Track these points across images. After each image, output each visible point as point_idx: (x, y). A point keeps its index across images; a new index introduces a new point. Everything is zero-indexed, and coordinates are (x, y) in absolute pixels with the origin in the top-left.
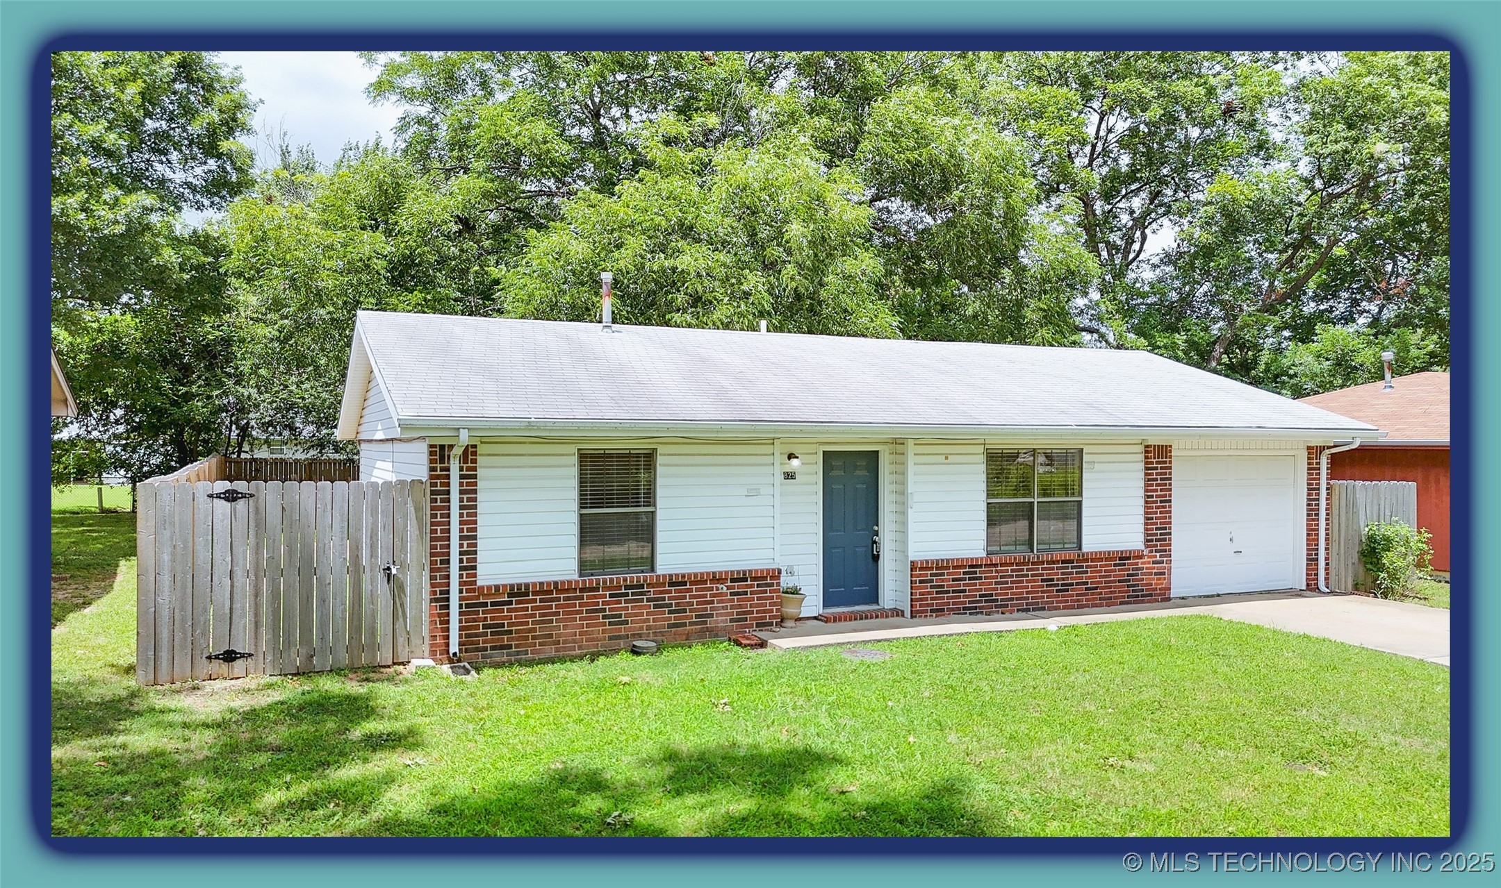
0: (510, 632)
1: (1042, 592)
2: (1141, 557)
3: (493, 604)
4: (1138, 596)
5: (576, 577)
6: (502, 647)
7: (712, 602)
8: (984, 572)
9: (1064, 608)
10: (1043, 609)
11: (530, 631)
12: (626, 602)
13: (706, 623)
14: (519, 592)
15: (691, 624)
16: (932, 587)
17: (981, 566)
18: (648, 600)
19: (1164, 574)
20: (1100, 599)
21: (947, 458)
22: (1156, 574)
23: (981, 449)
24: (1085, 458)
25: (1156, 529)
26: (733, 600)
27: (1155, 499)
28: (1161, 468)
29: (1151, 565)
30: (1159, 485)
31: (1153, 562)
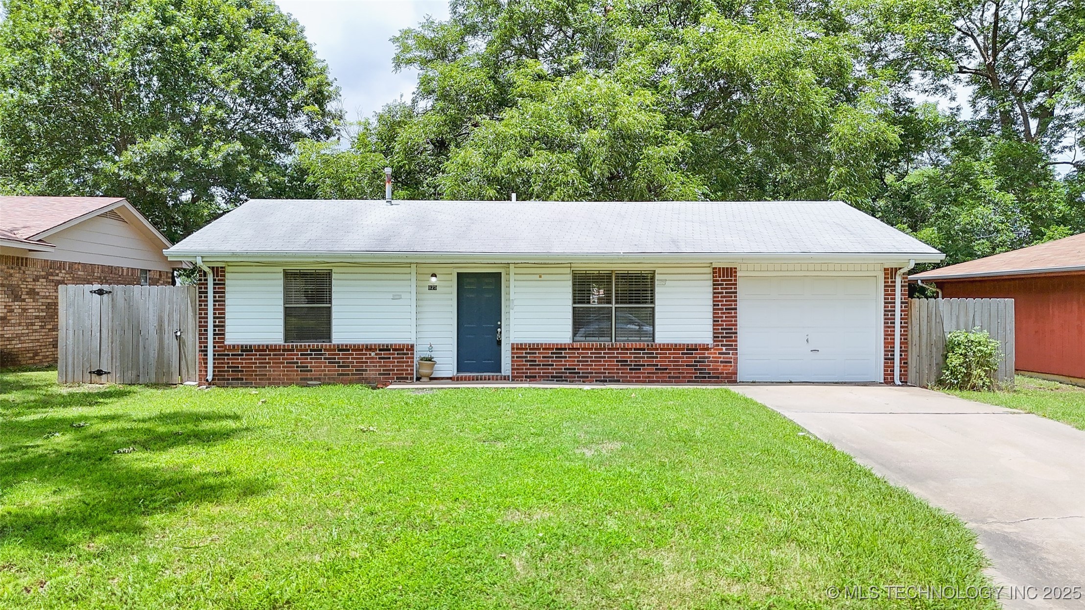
0: (242, 371)
1: (617, 369)
2: (707, 349)
3: (233, 355)
4: (705, 377)
5: (282, 343)
7: (367, 362)
8: (568, 354)
9: (637, 381)
10: (619, 381)
11: (254, 371)
12: (311, 359)
13: (362, 374)
14: (247, 349)
15: (352, 374)
16: (526, 361)
17: (565, 349)
18: (325, 359)
19: (731, 362)
20: (669, 377)
21: (540, 277)
22: (722, 362)
23: (568, 271)
24: (657, 277)
25: (722, 329)
26: (381, 362)
27: (720, 307)
28: (726, 284)
29: (717, 355)
30: (725, 297)
31: (719, 353)
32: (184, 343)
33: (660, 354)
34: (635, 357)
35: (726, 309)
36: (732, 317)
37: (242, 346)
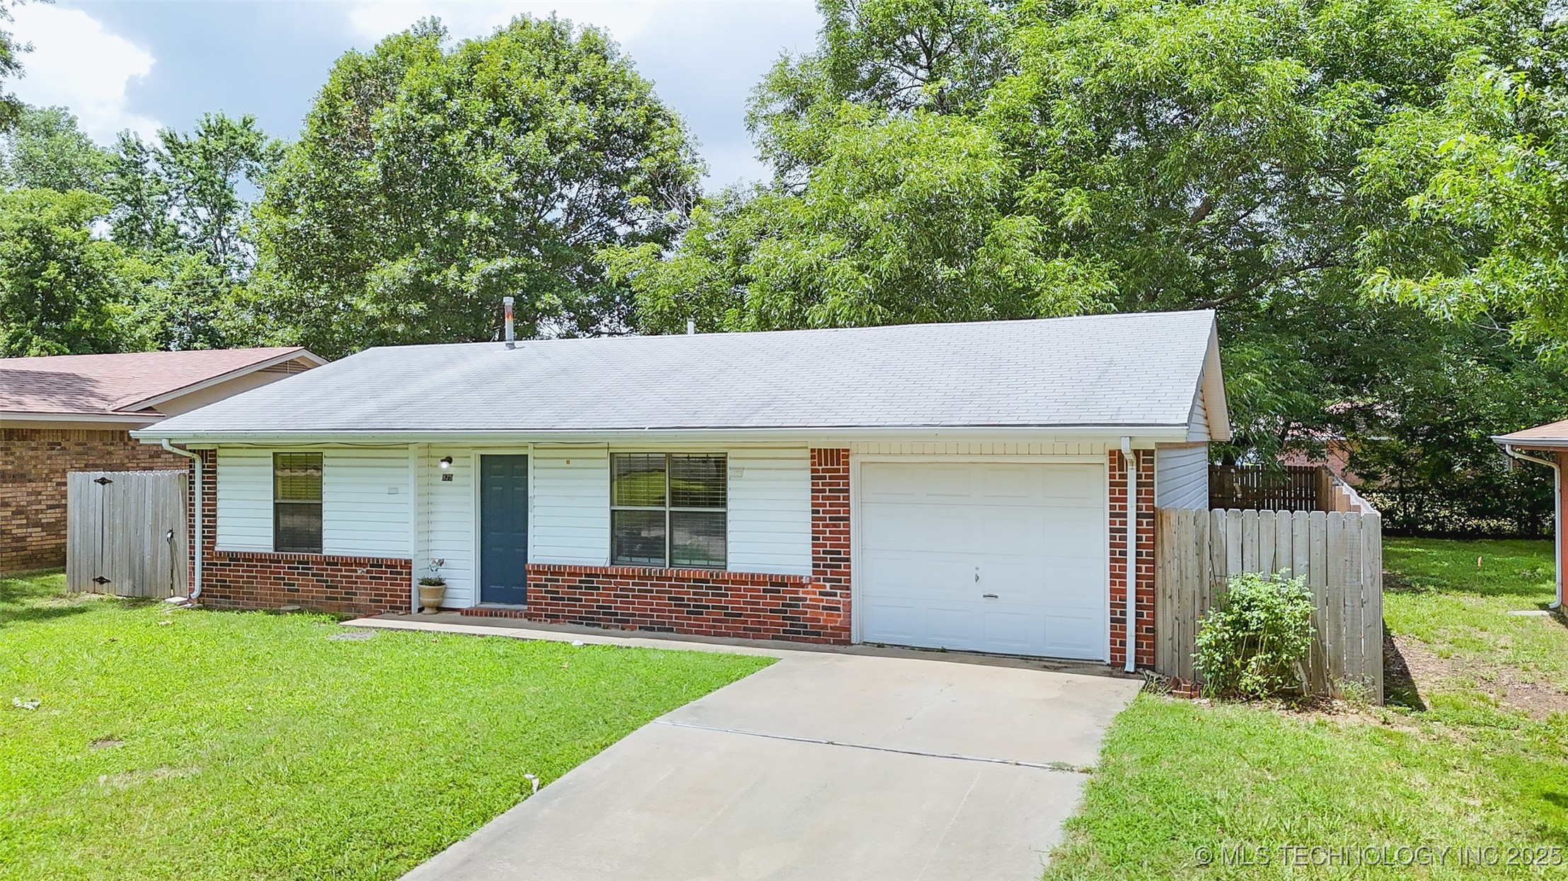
0: (230, 587)
1: (670, 611)
2: (802, 585)
3: (221, 565)
4: (799, 633)
5: (271, 551)
6: (225, 597)
7: (356, 583)
8: (602, 583)
9: (697, 633)
10: (671, 630)
11: (241, 587)
12: (297, 574)
13: (351, 599)
14: (236, 558)
15: (342, 599)
16: (547, 592)
17: (597, 576)
18: (312, 575)
19: (838, 609)
20: (745, 629)
21: (568, 462)
22: (824, 608)
23: (605, 453)
24: (730, 463)
25: (824, 552)
26: (371, 583)
27: (821, 515)
28: (830, 478)
29: (818, 597)
30: (828, 498)
31: (821, 593)
32: (176, 547)
33: (731, 589)
34: (695, 594)
35: (831, 519)
36: (841, 532)
37: (229, 553)
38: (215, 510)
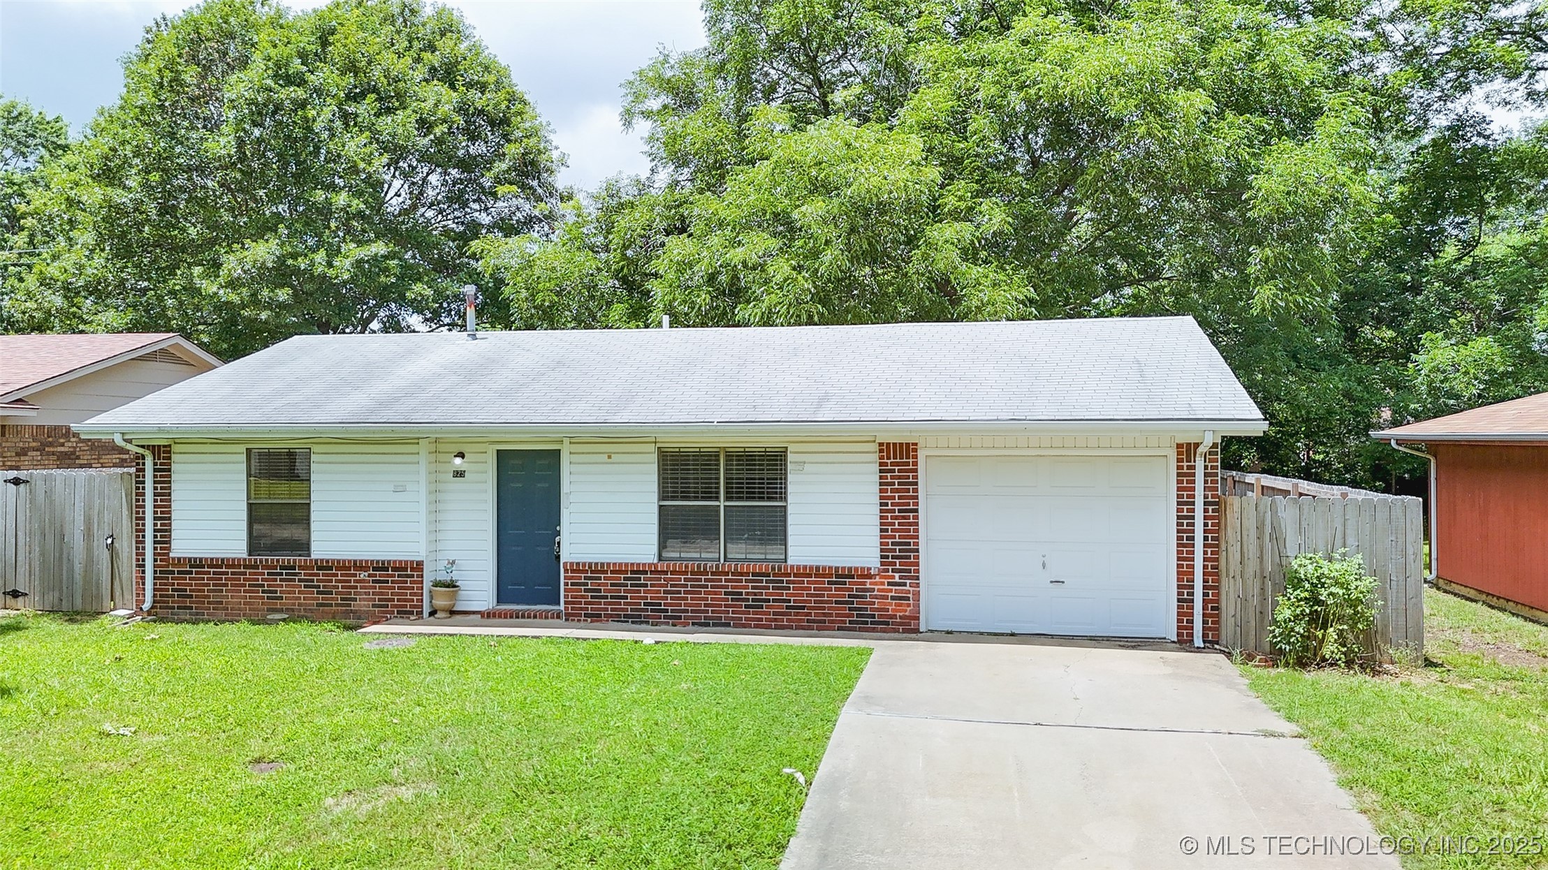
0: (191, 596)
1: (726, 606)
2: (869, 576)
3: (179, 572)
4: (866, 623)
5: (245, 556)
6: (185, 608)
7: (356, 587)
8: (650, 579)
9: (756, 626)
10: (729, 625)
11: (206, 597)
12: (280, 580)
13: (350, 605)
14: (197, 564)
15: (337, 605)
16: (586, 591)
17: (645, 572)
18: (300, 580)
19: (908, 599)
20: (808, 621)
21: (609, 457)
22: (893, 598)
23: (652, 448)
24: (790, 457)
25: (893, 544)
26: (375, 588)
27: (890, 507)
28: (899, 471)
29: (886, 587)
30: (897, 491)
31: (889, 584)
32: (117, 554)
33: (793, 582)
34: (753, 588)
35: (900, 511)
36: (910, 524)
37: (190, 559)
38: (169, 512)
